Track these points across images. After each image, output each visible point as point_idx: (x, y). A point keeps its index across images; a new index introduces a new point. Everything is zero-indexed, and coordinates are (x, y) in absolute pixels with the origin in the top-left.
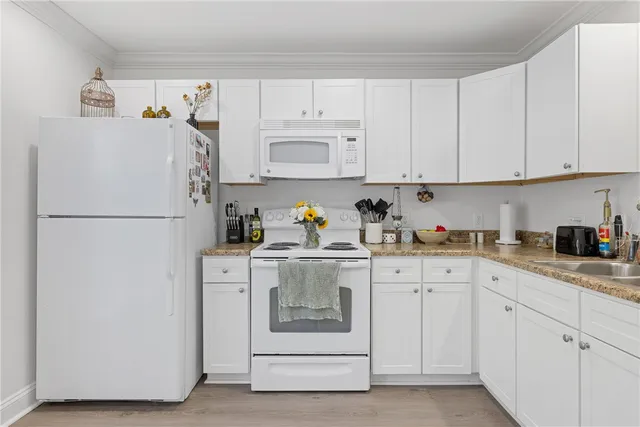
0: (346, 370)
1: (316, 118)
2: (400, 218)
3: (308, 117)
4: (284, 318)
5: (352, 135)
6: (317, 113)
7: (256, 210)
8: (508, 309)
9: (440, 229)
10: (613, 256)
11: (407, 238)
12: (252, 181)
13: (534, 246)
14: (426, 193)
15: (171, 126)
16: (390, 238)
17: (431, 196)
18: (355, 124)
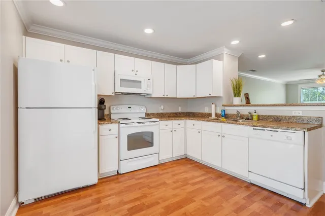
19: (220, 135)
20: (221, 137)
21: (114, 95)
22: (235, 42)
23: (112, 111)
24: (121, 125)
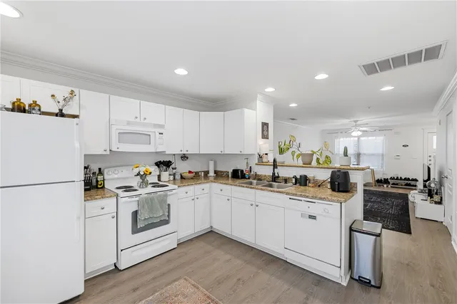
0: (167, 242)
1: (142, 121)
2: (175, 169)
3: (138, 120)
4: (140, 225)
5: (161, 132)
6: (142, 118)
7: (100, 169)
8: (228, 200)
9: (190, 172)
10: (249, 178)
11: (178, 177)
12: (105, 153)
13: (221, 176)
14: (184, 157)
15: (77, 124)
16: (172, 178)
17: (187, 158)
18: (162, 126)
19: (253, 203)
20: (254, 206)
21: (108, 153)
22: (270, 90)
23: (106, 177)
24: (121, 201)
